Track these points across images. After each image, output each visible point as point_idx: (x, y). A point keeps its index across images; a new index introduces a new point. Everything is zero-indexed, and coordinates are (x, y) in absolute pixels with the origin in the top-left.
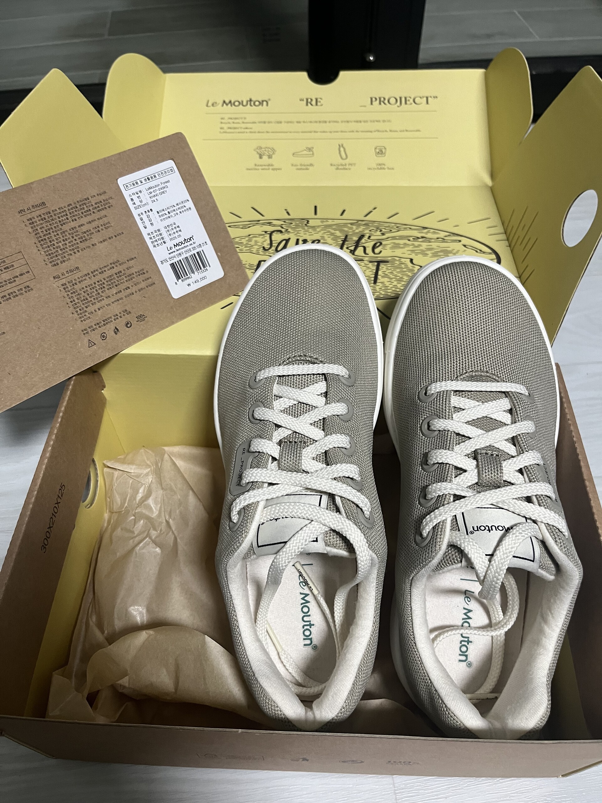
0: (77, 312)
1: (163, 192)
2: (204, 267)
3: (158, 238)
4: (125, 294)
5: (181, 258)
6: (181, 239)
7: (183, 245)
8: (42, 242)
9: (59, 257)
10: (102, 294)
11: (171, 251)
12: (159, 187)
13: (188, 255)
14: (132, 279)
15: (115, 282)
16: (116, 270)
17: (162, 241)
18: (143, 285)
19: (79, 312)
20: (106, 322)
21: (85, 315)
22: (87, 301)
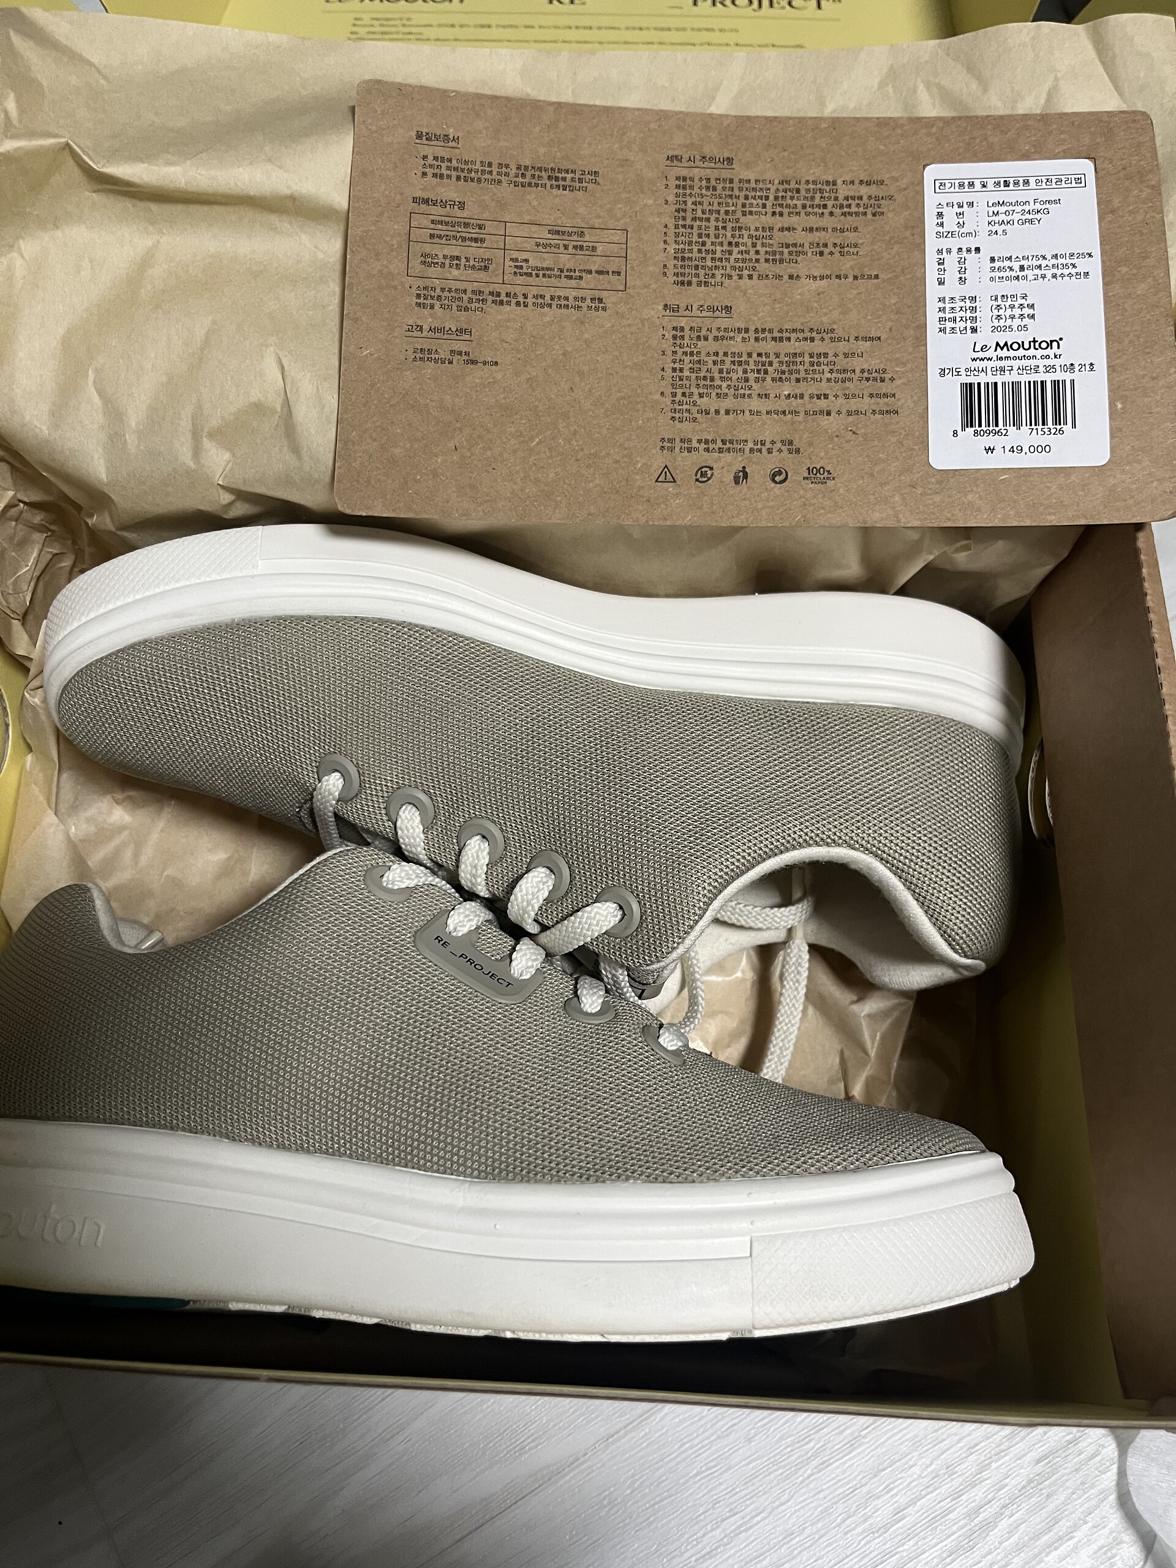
0: (674, 395)
1: (1031, 221)
2: (1057, 420)
3: (962, 314)
4: (809, 407)
5: (999, 379)
6: (1026, 337)
7: (1021, 352)
8: (682, 230)
9: (702, 272)
10: (754, 384)
11: (981, 355)
12: (1024, 207)
13: (1024, 378)
14: (843, 381)
15: (798, 372)
16: (818, 347)
17: (969, 325)
18: (866, 404)
19: (679, 397)
20: (728, 445)
21: (688, 411)
22: (708, 383)
